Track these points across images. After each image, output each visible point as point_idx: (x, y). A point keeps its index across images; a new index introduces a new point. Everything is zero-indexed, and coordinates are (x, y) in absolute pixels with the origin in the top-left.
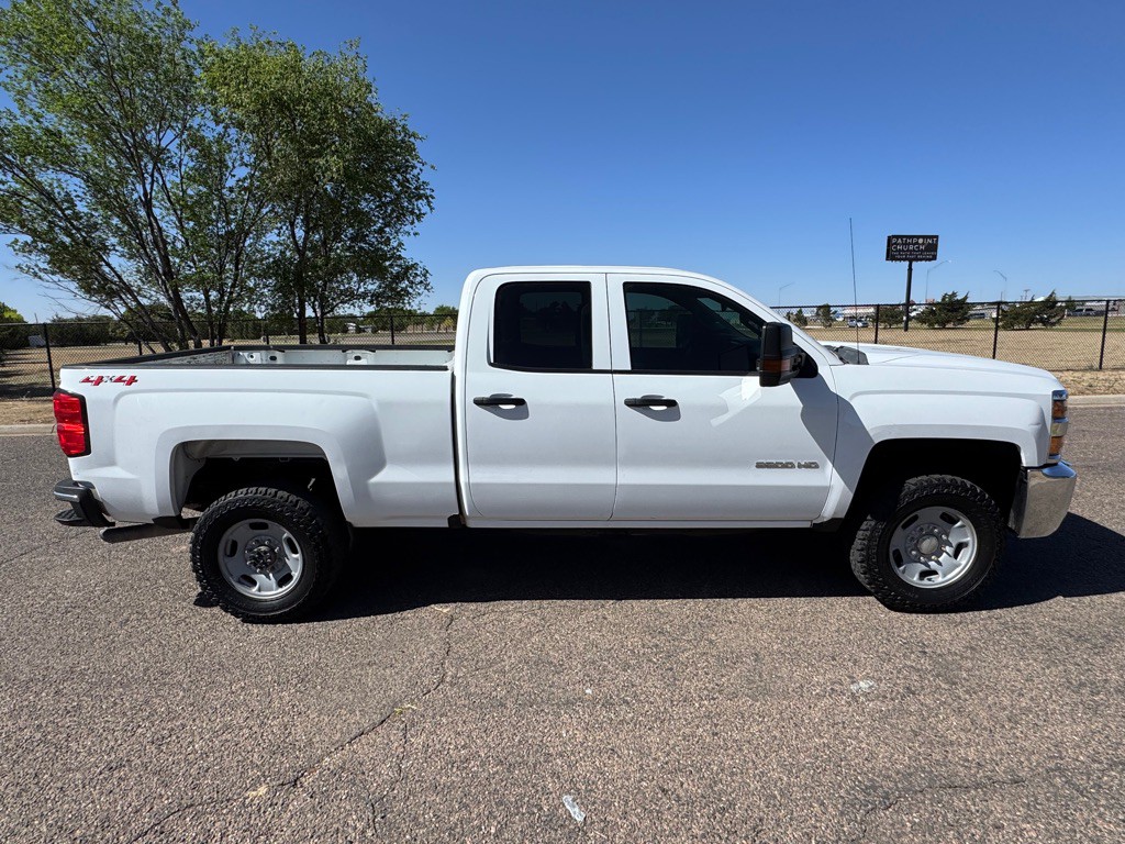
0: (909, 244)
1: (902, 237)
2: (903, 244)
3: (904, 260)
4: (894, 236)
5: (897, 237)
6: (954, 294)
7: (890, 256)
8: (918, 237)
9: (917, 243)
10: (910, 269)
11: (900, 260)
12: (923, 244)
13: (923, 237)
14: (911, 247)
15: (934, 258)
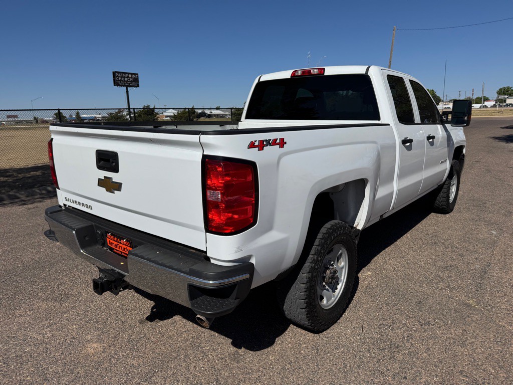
0: (125, 77)
1: (120, 73)
2: (121, 77)
3: (124, 86)
4: (116, 72)
5: (118, 72)
6: (148, 106)
7: (116, 83)
8: (129, 73)
9: (128, 77)
10: (127, 92)
11: (121, 86)
12: (131, 78)
13: (131, 74)
14: (126, 79)
15: (138, 86)
